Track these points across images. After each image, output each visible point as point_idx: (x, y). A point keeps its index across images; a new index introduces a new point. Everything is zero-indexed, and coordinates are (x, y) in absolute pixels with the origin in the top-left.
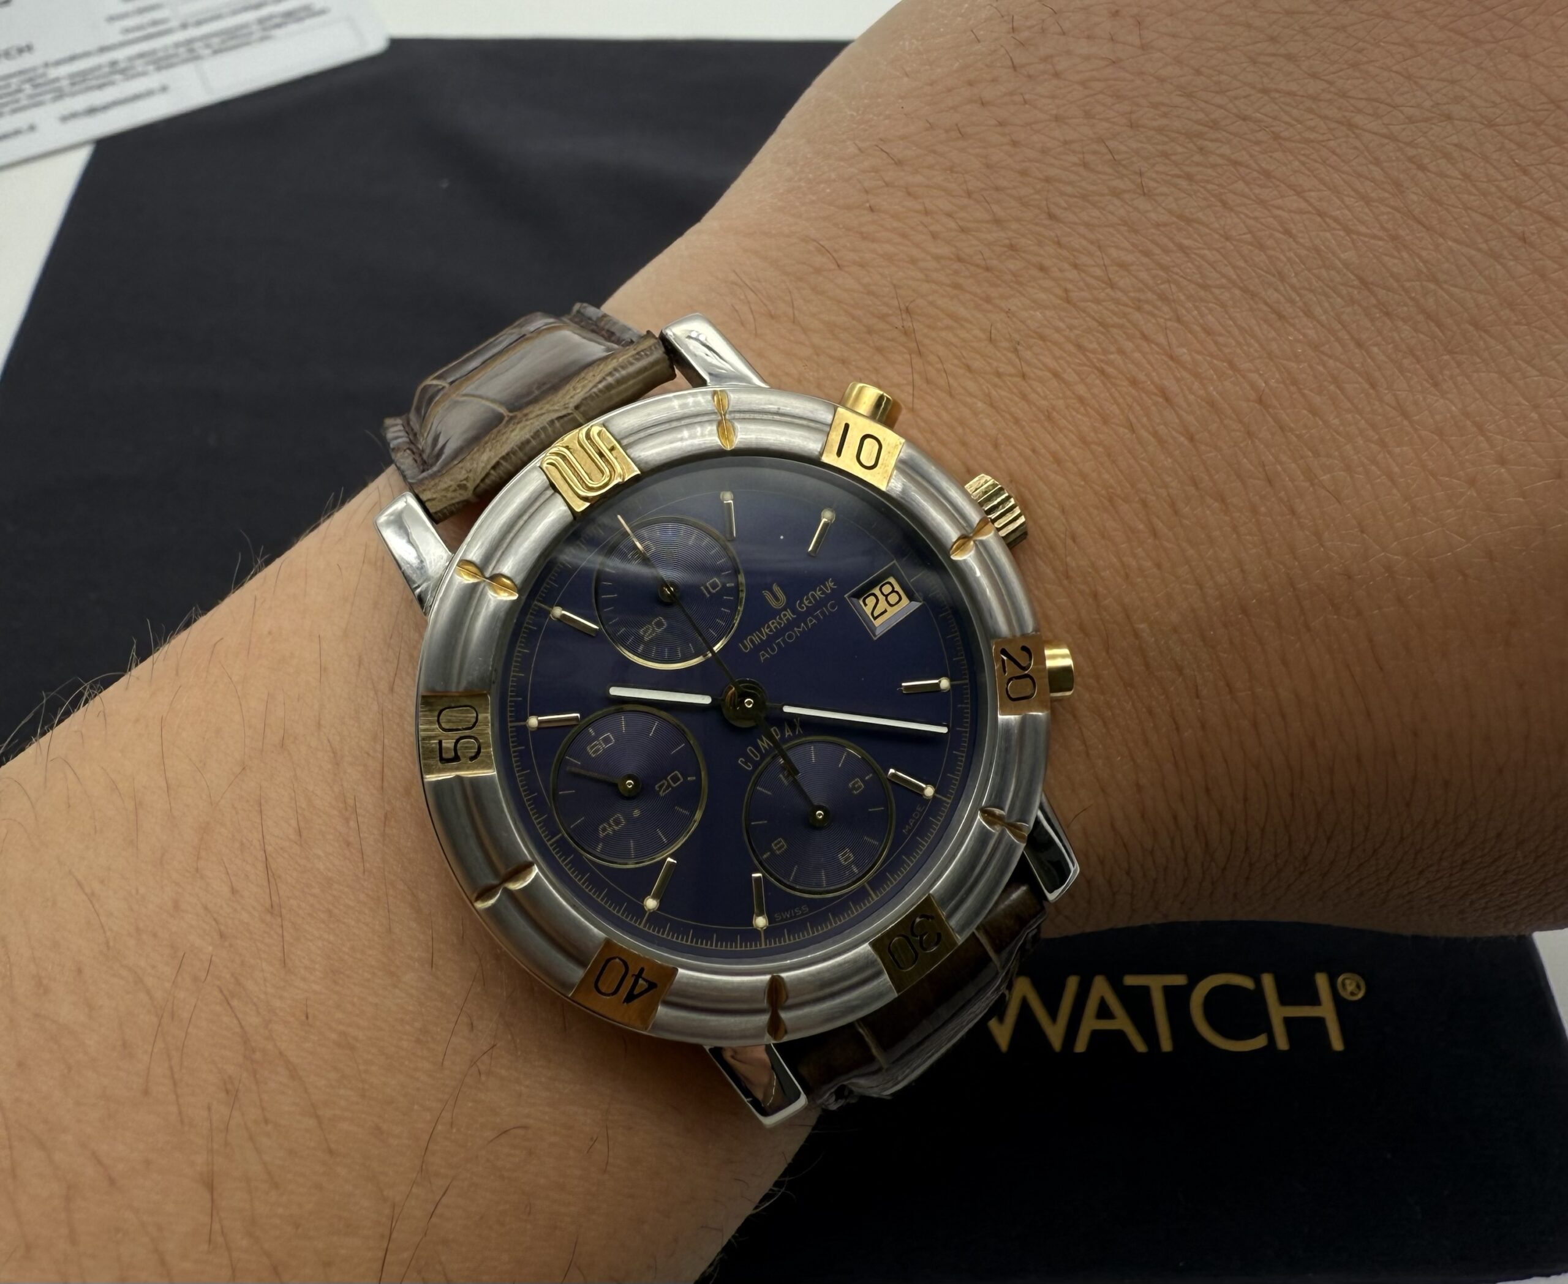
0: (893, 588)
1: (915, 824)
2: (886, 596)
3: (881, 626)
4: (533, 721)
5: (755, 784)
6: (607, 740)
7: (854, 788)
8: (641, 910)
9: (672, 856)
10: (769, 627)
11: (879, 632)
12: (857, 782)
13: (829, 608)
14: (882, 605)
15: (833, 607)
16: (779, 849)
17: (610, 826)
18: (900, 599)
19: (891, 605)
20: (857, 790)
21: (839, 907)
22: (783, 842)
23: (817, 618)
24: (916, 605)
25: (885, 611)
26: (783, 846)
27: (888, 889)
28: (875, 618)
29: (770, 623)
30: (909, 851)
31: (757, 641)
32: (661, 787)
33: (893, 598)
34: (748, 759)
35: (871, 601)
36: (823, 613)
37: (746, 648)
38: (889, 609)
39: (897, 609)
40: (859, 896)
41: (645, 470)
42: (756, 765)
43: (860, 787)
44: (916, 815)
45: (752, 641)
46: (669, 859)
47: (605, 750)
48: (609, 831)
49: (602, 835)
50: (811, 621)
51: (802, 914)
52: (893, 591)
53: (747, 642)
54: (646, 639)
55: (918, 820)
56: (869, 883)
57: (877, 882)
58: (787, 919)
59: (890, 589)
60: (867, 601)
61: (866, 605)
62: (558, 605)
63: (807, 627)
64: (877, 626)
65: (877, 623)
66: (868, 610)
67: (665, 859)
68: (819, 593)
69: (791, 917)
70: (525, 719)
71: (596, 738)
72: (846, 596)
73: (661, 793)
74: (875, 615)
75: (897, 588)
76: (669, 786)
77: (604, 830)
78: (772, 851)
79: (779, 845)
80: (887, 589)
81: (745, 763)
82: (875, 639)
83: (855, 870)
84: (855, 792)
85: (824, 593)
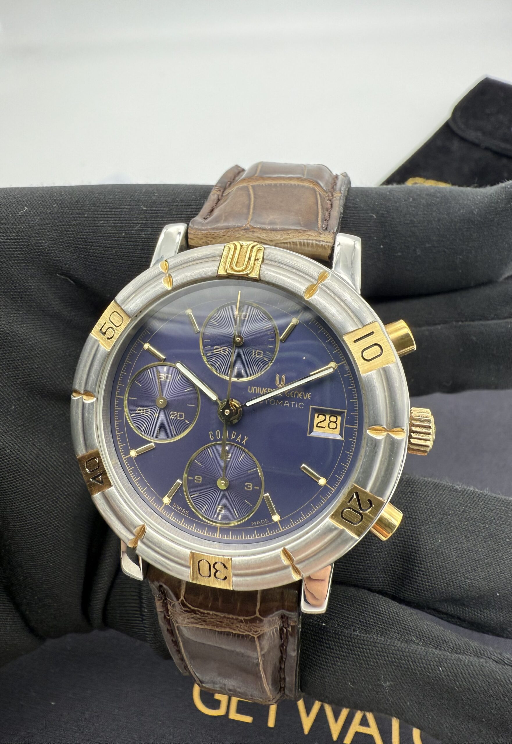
0: (337, 421)
1: (259, 525)
2: (331, 422)
3: (317, 433)
4: (146, 346)
5: (209, 447)
6: (168, 378)
7: (247, 486)
8: (127, 453)
9: (155, 443)
10: (267, 390)
11: (312, 434)
12: (250, 485)
13: (299, 405)
14: (325, 424)
15: (301, 406)
16: (197, 480)
17: (143, 411)
18: (336, 428)
19: (329, 427)
20: (247, 488)
21: (202, 525)
22: (201, 479)
23: (291, 404)
24: (340, 438)
25: (324, 428)
26: (199, 481)
27: (225, 538)
28: (317, 426)
29: (269, 389)
30: (248, 532)
31: (257, 391)
32: (173, 414)
33: (333, 425)
34: (214, 435)
35: (322, 418)
36: (295, 405)
37: (250, 390)
38: (327, 428)
39: (330, 431)
40: (213, 529)
41: (262, 278)
42: (216, 440)
43: (250, 488)
44: (263, 522)
45: (255, 389)
46: (152, 444)
47: (164, 380)
48: (141, 412)
49: (137, 411)
50: (287, 403)
51: (184, 514)
52: (335, 422)
53: (253, 389)
54: (215, 352)
55: (261, 524)
56: (221, 528)
57: (224, 531)
58: (177, 509)
59: (335, 421)
60: (320, 416)
61: (318, 417)
62: (192, 309)
63: (283, 404)
64: (314, 430)
65: (315, 429)
66: (316, 421)
67: (151, 442)
68: (300, 395)
69: (179, 510)
70: (145, 343)
71: (165, 373)
72: (311, 406)
73: (171, 417)
74: (319, 425)
75: (339, 422)
76: (176, 416)
77: (140, 410)
78: (194, 479)
79: (198, 479)
80: (333, 419)
81: (212, 435)
82: (308, 435)
83: (220, 519)
84: (246, 488)
85: (302, 397)
